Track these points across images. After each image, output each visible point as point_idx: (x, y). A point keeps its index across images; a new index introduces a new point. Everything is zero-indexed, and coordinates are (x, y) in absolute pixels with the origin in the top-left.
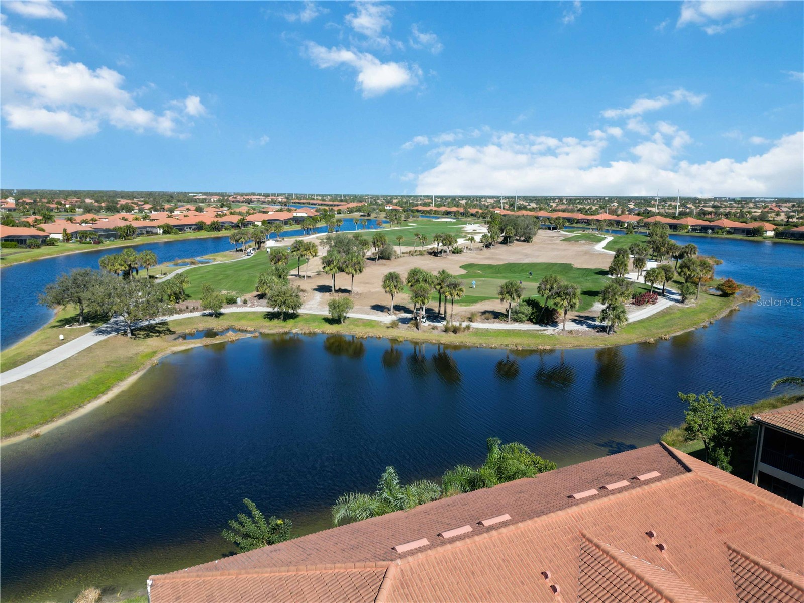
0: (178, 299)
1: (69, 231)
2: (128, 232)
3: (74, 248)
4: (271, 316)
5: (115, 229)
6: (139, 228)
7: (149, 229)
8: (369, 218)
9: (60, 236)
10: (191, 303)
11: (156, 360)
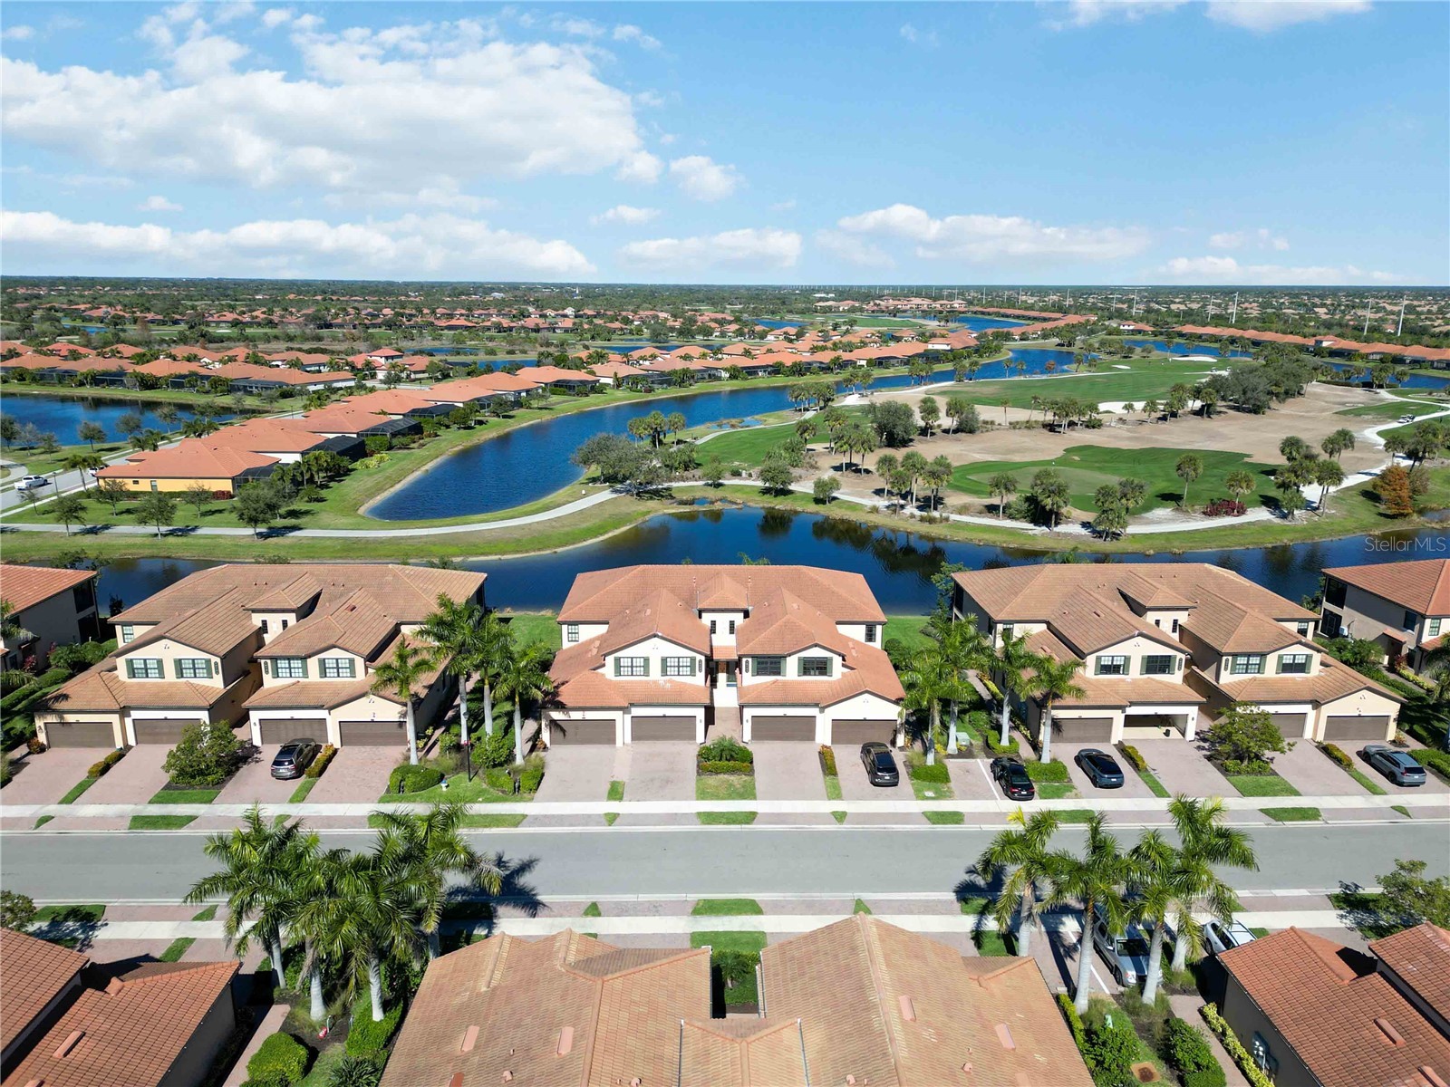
0: (686, 468)
1: (619, 376)
2: (685, 377)
3: (624, 397)
4: (766, 491)
5: (670, 374)
6: (699, 371)
7: (713, 372)
8: (1070, 349)
9: (610, 381)
10: (698, 472)
11: (647, 518)
